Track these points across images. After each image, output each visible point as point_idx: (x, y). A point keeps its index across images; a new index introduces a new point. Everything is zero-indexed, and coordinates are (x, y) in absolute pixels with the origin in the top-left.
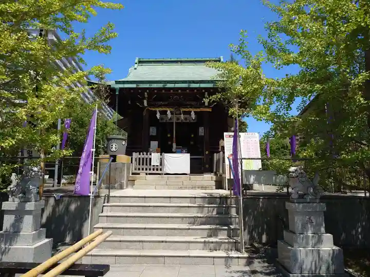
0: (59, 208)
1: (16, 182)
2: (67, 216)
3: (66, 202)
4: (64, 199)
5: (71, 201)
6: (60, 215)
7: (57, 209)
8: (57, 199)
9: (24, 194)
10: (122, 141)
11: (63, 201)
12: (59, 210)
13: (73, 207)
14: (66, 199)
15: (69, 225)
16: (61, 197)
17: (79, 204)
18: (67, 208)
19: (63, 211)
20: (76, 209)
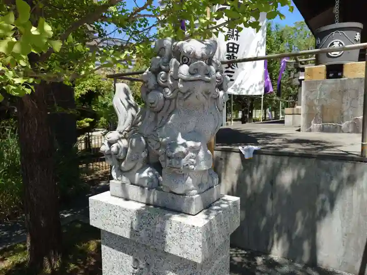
0: (251, 176)
1: (129, 119)
2: (272, 198)
3: (269, 165)
4: (264, 158)
5: (281, 164)
6: (255, 194)
7: (248, 180)
8: (246, 157)
9: (158, 167)
10: (354, 32)
11: (259, 163)
12: (252, 182)
13: (287, 178)
14: (270, 159)
15: (279, 221)
16: (255, 152)
17: (303, 172)
18: (272, 180)
19: (262, 187)
20: (294, 185)
